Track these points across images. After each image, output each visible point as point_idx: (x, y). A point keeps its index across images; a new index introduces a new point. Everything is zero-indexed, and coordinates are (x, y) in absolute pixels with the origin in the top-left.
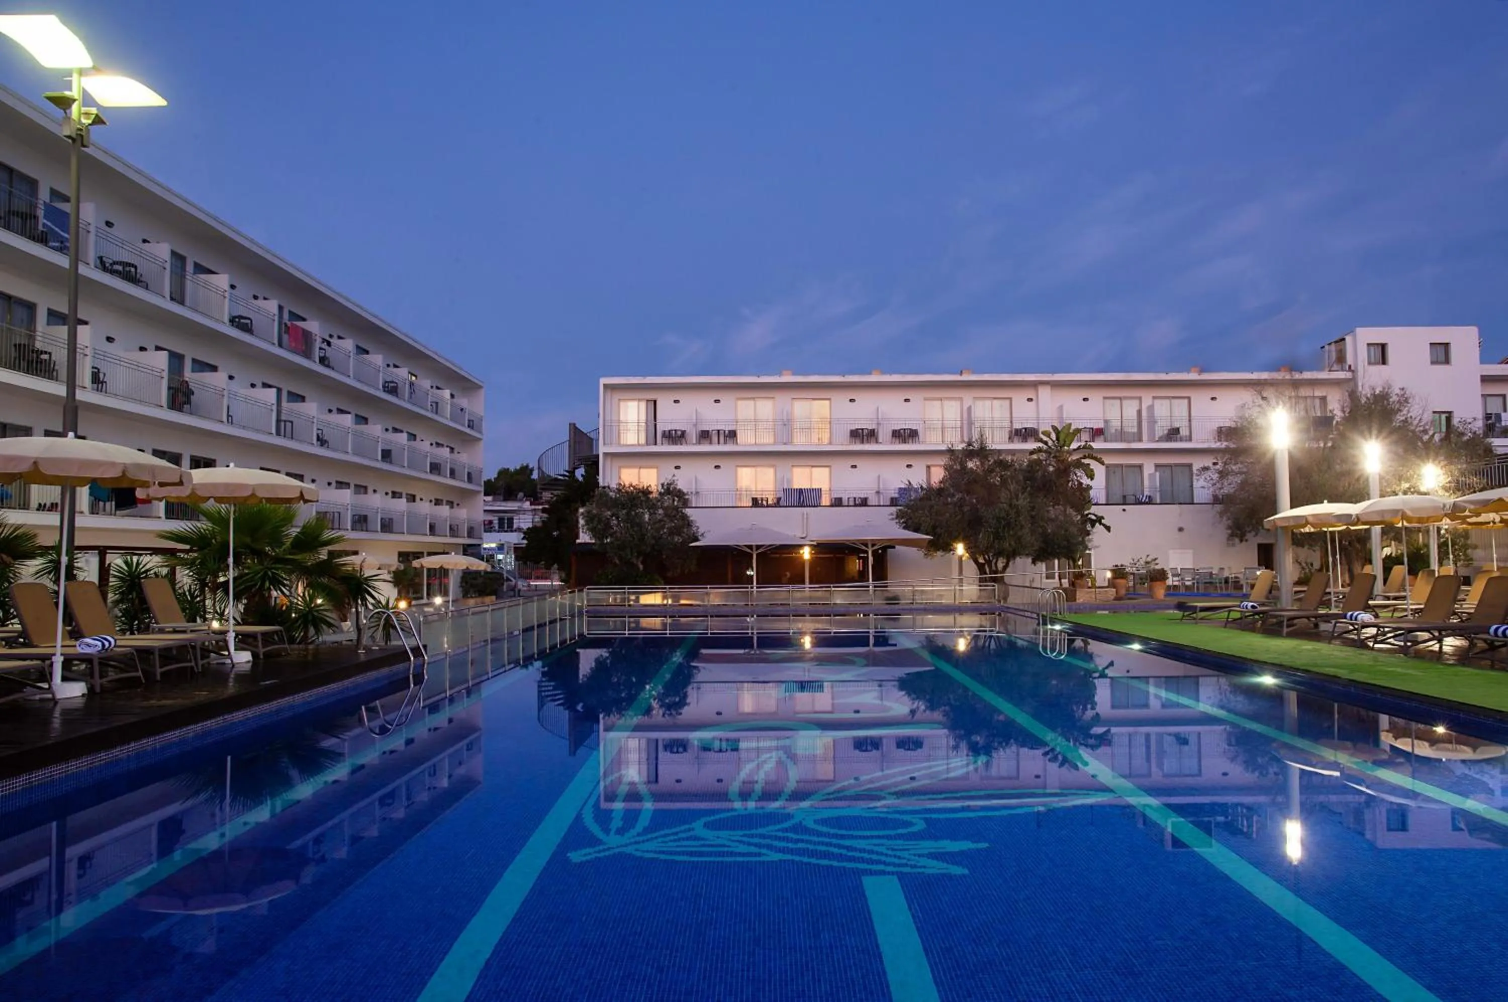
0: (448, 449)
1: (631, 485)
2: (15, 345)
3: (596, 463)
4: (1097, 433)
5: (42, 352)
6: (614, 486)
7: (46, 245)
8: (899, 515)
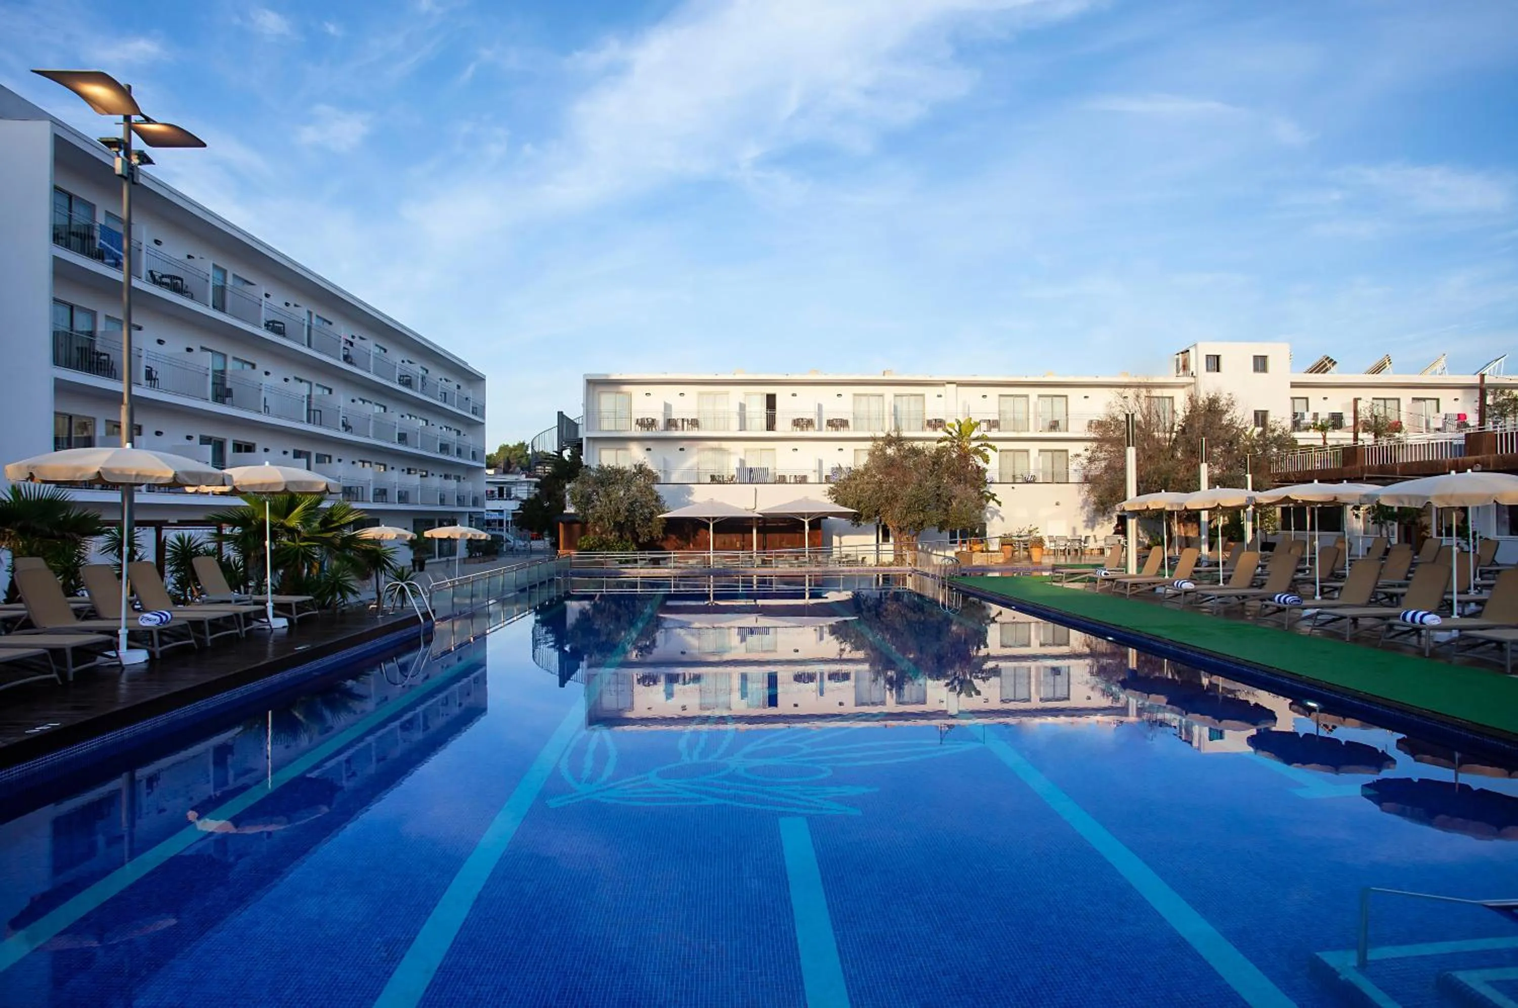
0: (455, 433)
1: (609, 466)
2: (78, 348)
3: (580, 446)
4: (993, 424)
5: (101, 354)
6: (594, 466)
7: (103, 261)
8: (831, 492)
